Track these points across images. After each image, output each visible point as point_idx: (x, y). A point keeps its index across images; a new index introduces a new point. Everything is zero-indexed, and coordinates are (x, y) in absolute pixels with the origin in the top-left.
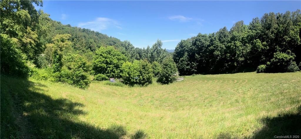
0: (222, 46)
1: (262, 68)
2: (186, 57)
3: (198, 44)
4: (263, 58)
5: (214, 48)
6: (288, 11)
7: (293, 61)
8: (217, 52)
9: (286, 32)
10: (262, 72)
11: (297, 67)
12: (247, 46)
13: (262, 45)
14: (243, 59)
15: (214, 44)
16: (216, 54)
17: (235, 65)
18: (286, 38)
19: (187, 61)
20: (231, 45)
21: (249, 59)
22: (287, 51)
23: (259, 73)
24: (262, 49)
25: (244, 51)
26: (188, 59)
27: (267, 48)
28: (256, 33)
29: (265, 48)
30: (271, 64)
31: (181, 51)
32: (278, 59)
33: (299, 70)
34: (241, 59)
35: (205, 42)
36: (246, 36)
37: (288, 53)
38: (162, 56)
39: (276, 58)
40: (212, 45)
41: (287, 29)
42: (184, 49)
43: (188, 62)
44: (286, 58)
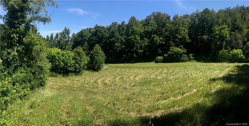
0: (122, 39)
1: (160, 59)
2: (87, 46)
3: (100, 35)
4: (159, 51)
5: (115, 40)
6: (177, 15)
7: (185, 54)
8: (118, 44)
9: (177, 31)
10: (160, 62)
11: (187, 59)
12: (145, 40)
13: (160, 40)
14: (142, 51)
15: (115, 36)
16: (117, 45)
17: (134, 56)
18: (178, 36)
19: (87, 51)
20: (132, 38)
21: (147, 52)
22: (180, 46)
23: (158, 63)
24: (159, 43)
25: (143, 44)
26: (89, 48)
27: (163, 43)
28: (152, 30)
29: (162, 42)
30: (169, 56)
31: (81, 41)
32: (174, 52)
33: (189, 61)
34: (140, 51)
35: (104, 33)
36: (143, 31)
37: (181, 48)
38: (70, 44)
39: (172, 51)
40: (114, 36)
41: (178, 29)
42: (85, 39)
43: (89, 52)
44: (180, 51)
